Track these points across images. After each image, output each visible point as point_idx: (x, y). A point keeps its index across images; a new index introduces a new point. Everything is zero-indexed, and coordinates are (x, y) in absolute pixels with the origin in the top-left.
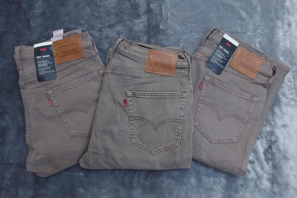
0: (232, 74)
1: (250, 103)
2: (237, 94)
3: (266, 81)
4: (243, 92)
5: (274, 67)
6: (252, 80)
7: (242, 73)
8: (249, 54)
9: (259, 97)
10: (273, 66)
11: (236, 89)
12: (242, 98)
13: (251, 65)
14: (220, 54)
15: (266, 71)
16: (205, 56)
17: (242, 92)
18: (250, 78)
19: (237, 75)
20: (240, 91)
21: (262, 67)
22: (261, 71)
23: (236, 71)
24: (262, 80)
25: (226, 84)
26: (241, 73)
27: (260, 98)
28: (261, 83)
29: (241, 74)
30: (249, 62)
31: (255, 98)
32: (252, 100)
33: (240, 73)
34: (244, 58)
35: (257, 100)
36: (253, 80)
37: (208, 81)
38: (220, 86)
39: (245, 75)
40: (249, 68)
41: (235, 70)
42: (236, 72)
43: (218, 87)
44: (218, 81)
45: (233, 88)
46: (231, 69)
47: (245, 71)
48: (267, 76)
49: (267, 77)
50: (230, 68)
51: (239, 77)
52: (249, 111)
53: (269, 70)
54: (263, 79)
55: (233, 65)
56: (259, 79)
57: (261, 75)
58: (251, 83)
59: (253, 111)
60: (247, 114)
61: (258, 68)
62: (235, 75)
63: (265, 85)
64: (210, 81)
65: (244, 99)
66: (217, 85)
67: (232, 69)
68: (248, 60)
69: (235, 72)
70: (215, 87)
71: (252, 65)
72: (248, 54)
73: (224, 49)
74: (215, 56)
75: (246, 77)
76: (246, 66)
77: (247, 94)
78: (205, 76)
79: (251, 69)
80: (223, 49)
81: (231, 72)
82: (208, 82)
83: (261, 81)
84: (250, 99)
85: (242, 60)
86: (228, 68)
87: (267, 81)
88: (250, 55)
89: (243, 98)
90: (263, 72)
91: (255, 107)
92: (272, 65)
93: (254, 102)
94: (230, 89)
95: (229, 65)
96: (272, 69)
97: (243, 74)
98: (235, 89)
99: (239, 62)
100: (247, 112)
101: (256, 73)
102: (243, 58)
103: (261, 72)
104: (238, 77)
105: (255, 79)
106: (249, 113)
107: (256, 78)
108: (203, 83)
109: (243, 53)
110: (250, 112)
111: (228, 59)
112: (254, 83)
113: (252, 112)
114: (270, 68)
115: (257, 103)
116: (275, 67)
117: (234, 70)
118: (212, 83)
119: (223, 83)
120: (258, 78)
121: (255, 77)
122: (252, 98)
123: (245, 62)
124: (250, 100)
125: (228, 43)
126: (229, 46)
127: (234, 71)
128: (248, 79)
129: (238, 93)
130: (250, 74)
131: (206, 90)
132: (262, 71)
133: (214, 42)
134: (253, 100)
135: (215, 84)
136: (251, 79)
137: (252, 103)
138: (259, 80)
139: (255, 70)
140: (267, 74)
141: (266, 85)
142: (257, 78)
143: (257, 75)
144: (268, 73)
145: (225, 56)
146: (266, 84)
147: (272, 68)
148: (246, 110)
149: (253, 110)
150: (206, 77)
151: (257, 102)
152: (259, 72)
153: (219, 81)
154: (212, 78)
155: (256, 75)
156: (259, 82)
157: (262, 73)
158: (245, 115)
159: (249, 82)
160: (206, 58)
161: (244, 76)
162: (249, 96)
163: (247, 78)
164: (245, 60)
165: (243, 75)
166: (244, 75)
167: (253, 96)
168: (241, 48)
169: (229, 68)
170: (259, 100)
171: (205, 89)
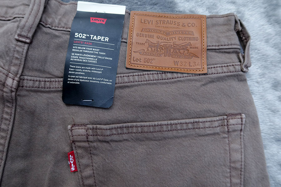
0: (146, 84)
1: (227, 140)
2: (183, 131)
3: (237, 64)
4: (197, 120)
5: (236, 22)
6: (203, 76)
7: (170, 72)
8: (162, 19)
9: (240, 114)
10: (234, 22)
11: (175, 119)
12: (200, 138)
13: (181, 42)
14: (86, 53)
15: (224, 41)
16: (53, 75)
17: (192, 120)
18: (196, 75)
19: (160, 83)
20: (187, 121)
21: (209, 35)
22: (212, 44)
23: (151, 72)
24: (226, 65)
25: (139, 124)
26: (168, 72)
27: (243, 116)
28: (229, 74)
29: (169, 75)
30: (171, 37)
31: (232, 121)
32: (227, 130)
33: (165, 72)
34: (155, 35)
35: (240, 126)
36: (205, 74)
37: (84, 141)
38: (125, 137)
39: (180, 73)
40: (182, 51)
41: (149, 73)
42: (153, 77)
43: (120, 141)
44: (113, 126)
45: (166, 122)
46: (137, 74)
47: (176, 63)
48: (232, 50)
49: (233, 52)
50: (132, 74)
51: (167, 83)
52: (234, 162)
53: (228, 34)
54: (228, 61)
55: (135, 62)
56: (218, 65)
57: (217, 54)
58: (204, 85)
59: (243, 160)
60: (233, 174)
61: (202, 42)
62: (155, 84)
63: (240, 75)
64: (91, 138)
65: (207, 138)
66: (115, 138)
67: (139, 74)
68: (167, 34)
69: (151, 76)
70: (113, 144)
71: (184, 42)
72: (160, 21)
73: (92, 36)
74: (72, 65)
75: (185, 75)
76: (172, 50)
77: (208, 119)
78: (71, 130)
79: (186, 52)
80: (88, 38)
81: (140, 83)
82: (86, 144)
83: (225, 69)
84: (222, 130)
85: (154, 40)
86: (127, 75)
87: (239, 63)
88: (166, 20)
89: (203, 136)
90: (217, 44)
91: (243, 147)
92: (230, 20)
93: (236, 133)
94: (157, 129)
95: (127, 68)
96: (235, 29)
97: (173, 73)
98: (172, 122)
99: (150, 49)
100: (231, 168)
101: (205, 55)
102: (152, 34)
103: (214, 48)
104: (164, 86)
105: (210, 71)
106: (236, 169)
107: (210, 66)
108: (75, 152)
109: (147, 22)
110: (238, 165)
111: (115, 54)
112: (212, 81)
113: (243, 163)
114: (229, 30)
115: (242, 133)
116: (239, 23)
117: (146, 73)
118: (100, 141)
119: (130, 124)
120: (216, 66)
121: (206, 66)
122: (226, 124)
123: (162, 41)
124: (224, 133)
125: (94, 18)
126: (101, 22)
127: (146, 76)
128: (192, 78)
129: (185, 128)
130: (190, 66)
131: (91, 168)
132: (214, 44)
133: (59, 29)
134: (230, 130)
135: (109, 138)
136: (200, 75)
137: (230, 139)
138: (219, 70)
139: (197, 48)
140: (230, 47)
141: (241, 73)
142: (213, 66)
143: (207, 59)
144: (230, 43)
145: (101, 51)
146: (242, 71)
147: (233, 28)
148: (224, 165)
149: (243, 154)
150: (74, 134)
151: (241, 130)
152: (208, 49)
153: (116, 126)
154: (91, 126)
155: (205, 60)
156: (224, 74)
157: (217, 48)
158: (228, 180)
159: (198, 84)
160: (57, 79)
161: (179, 75)
162: (216, 124)
163: (189, 78)
164: (160, 35)
165: (175, 75)
166: (177, 73)
167: (225, 117)
168: (137, 14)
169: (130, 74)
170: (244, 123)
171: (87, 166)
